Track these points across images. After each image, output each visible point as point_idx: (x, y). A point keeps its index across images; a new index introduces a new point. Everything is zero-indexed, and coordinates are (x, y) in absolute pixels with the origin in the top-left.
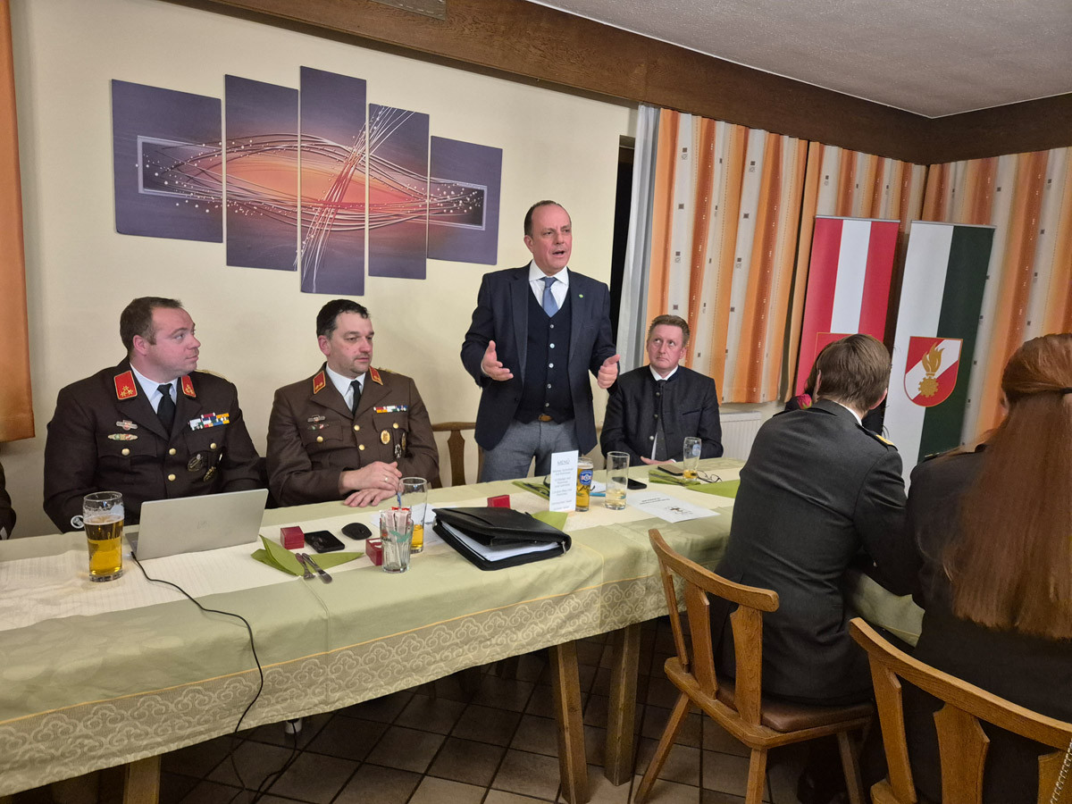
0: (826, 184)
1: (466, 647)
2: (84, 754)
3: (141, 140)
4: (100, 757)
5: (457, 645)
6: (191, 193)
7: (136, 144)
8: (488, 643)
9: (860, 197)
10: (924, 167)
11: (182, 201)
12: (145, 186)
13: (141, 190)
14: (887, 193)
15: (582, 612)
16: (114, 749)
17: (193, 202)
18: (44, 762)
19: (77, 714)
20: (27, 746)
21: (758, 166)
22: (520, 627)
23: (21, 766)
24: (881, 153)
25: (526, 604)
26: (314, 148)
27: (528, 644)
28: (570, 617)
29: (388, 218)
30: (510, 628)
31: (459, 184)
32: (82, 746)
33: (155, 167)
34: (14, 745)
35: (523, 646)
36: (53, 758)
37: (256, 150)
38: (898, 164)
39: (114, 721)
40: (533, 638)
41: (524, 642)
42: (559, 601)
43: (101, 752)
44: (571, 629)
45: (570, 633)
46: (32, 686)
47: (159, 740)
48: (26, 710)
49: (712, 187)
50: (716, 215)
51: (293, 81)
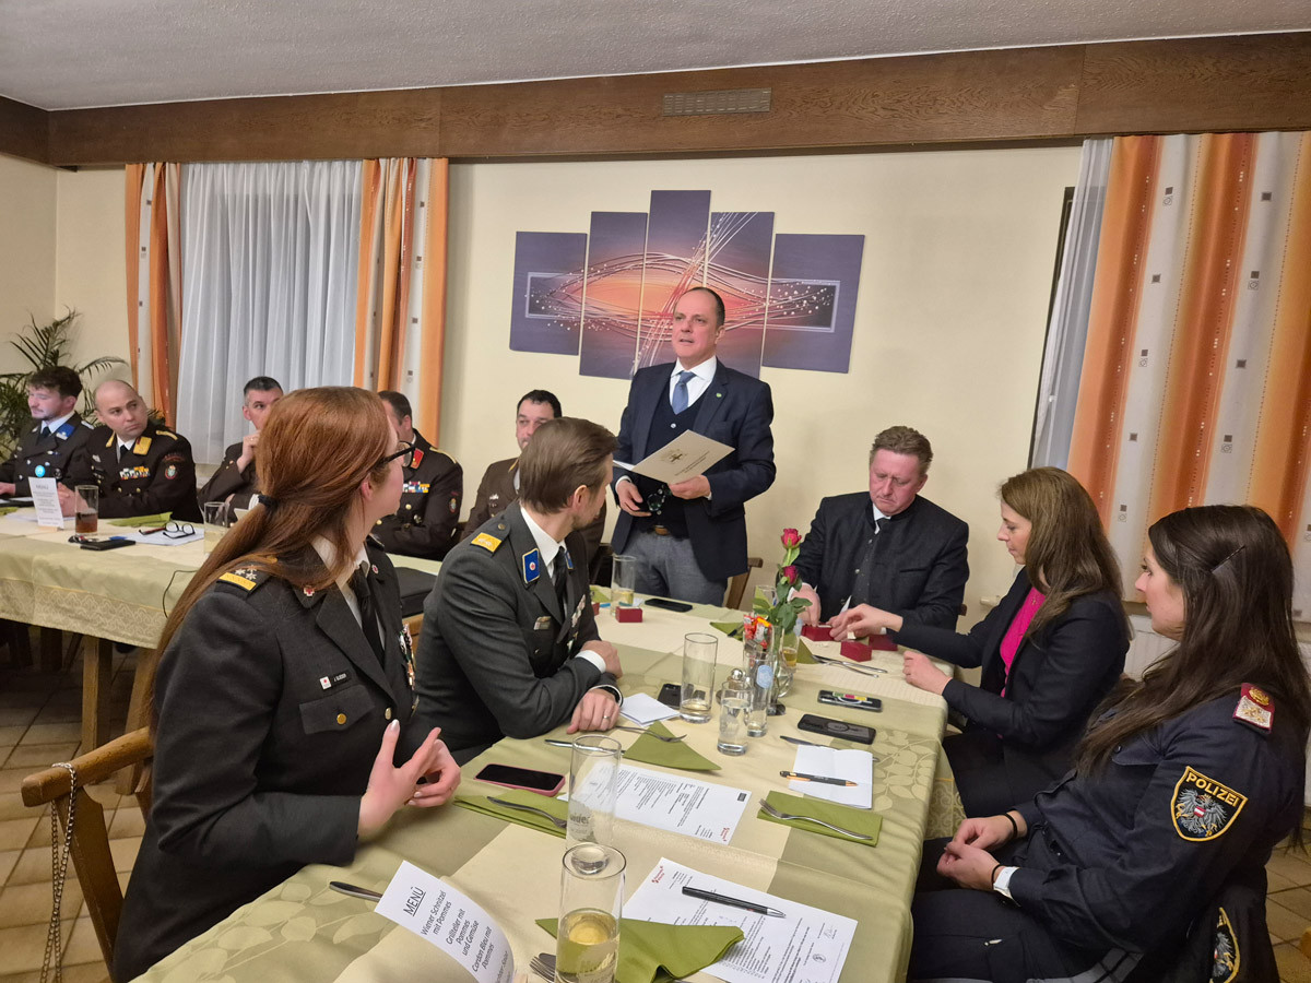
3: (531, 275)
6: (559, 315)
7: (527, 278)
11: (551, 321)
12: (530, 312)
13: (527, 315)
17: (559, 322)
26: (658, 264)
31: (804, 282)
33: (537, 296)
34: (76, 605)
37: (609, 272)
48: (81, 587)
49: (1243, 243)
50: (1254, 287)
51: (643, 206)
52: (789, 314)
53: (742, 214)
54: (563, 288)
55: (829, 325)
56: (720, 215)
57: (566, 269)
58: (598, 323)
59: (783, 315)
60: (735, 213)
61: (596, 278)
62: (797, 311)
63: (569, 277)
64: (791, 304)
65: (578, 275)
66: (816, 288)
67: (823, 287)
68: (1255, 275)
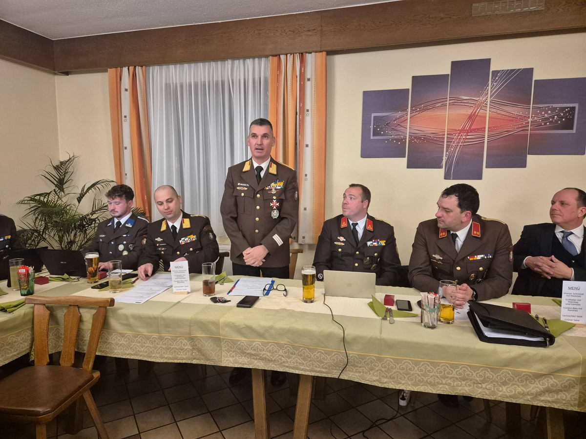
1: (464, 383)
2: (281, 363)
3: (373, 115)
4: (287, 367)
5: (457, 378)
6: (392, 135)
7: (371, 117)
8: (480, 385)
11: (388, 140)
12: (374, 135)
13: (372, 138)
15: (561, 391)
16: (292, 366)
17: (393, 140)
18: (269, 360)
19: (281, 346)
20: (264, 352)
22: (504, 383)
23: (262, 359)
25: (510, 370)
26: (456, 103)
27: (511, 397)
28: (548, 391)
29: (501, 133)
30: (497, 382)
31: (554, 106)
32: (281, 360)
33: (378, 126)
34: (260, 350)
35: (507, 397)
36: (272, 361)
37: (425, 110)
39: (292, 354)
40: (515, 394)
41: (508, 394)
42: (538, 376)
43: (287, 365)
44: (549, 399)
45: (549, 402)
46: (267, 330)
47: (308, 368)
48: (265, 338)
51: (447, 70)
52: (545, 124)
53: (512, 70)
54: (394, 121)
55: (572, 128)
56: (498, 72)
57: (396, 109)
58: (419, 138)
59: (541, 125)
60: (508, 70)
61: (415, 113)
62: (550, 122)
63: (398, 114)
64: (547, 119)
65: (404, 113)
66: (563, 109)
67: (567, 108)
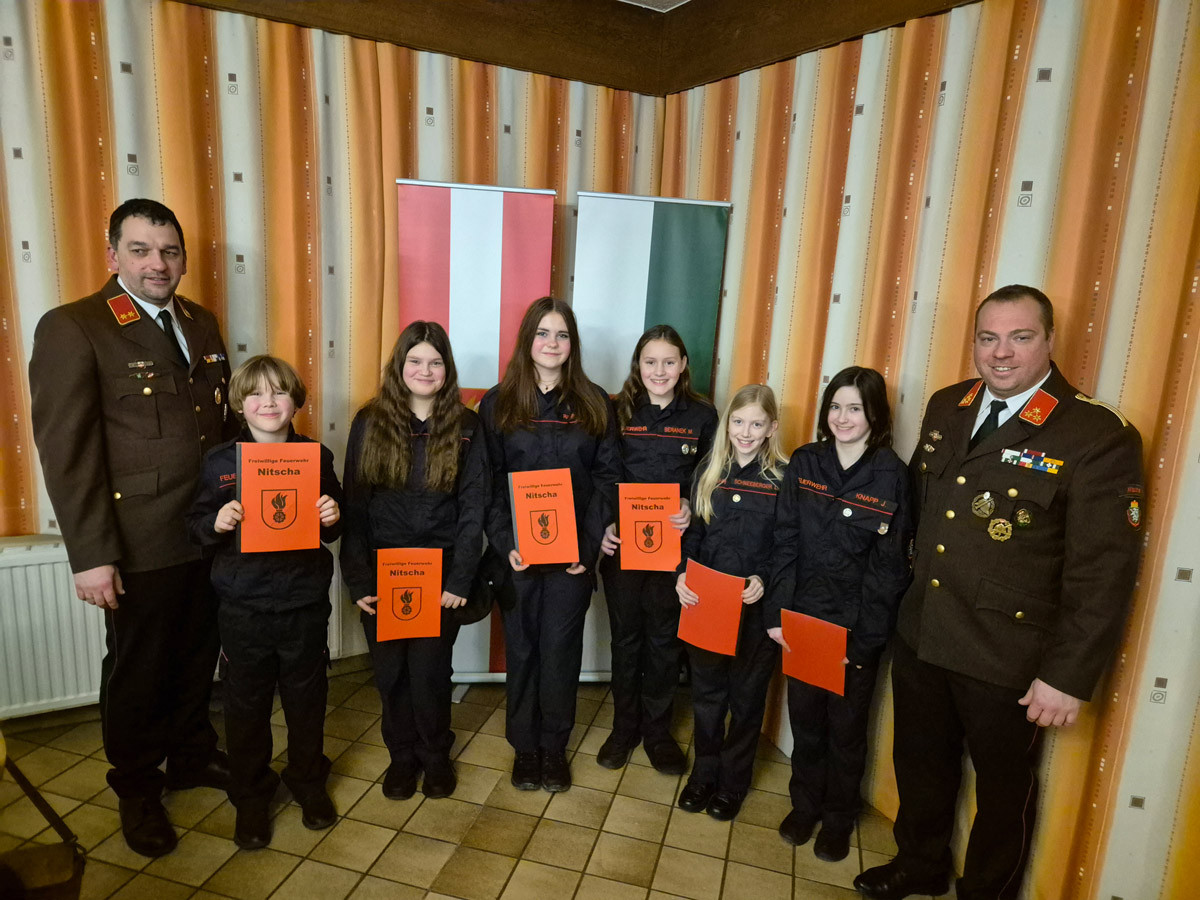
0: (430, 123)
9: (520, 149)
10: (660, 100)
14: (581, 144)
21: (243, 80)
24: (557, 70)
38: (598, 94)
49: (112, 118)
50: (135, 171)
68: (132, 158)
